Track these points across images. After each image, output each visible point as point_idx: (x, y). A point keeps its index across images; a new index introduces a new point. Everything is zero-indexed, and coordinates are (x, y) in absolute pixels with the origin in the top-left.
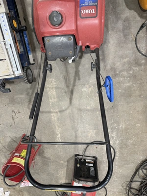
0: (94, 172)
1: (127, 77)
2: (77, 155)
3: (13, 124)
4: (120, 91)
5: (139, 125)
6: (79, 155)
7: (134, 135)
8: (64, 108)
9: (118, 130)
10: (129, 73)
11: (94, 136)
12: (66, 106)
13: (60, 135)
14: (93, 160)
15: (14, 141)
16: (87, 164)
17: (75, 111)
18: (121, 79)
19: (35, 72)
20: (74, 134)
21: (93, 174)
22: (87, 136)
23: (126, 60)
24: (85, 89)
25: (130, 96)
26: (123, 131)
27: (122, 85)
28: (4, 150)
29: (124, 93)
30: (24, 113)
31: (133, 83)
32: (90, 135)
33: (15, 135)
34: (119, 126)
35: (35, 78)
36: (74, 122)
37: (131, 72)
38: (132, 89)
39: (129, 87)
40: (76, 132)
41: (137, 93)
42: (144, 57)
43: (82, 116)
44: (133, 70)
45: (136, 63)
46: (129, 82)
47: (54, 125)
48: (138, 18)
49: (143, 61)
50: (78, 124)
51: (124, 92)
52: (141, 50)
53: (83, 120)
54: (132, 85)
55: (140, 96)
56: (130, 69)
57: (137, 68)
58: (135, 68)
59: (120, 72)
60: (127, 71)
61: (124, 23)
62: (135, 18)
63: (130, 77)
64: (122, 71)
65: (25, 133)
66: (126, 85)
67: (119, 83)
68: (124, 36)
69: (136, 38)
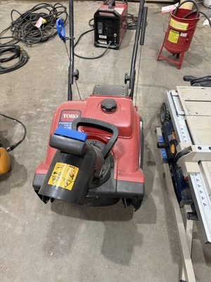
0: (99, 27)
1: (45, 106)
2: (117, 49)
4: (55, 96)
5: (42, 68)
6: (114, 49)
10: (41, 109)
14: (99, 43)
15: (192, 64)
16: (105, 37)
18: (51, 105)
20: (116, 65)
21: (100, 24)
23: (42, 121)
25: (45, 91)
26: (61, 64)
27: (51, 101)
28: (207, 58)
29: (51, 93)
32: (98, 64)
33: (192, 69)
35: (158, 117)
36: (115, 75)
37: (39, 110)
38: (41, 96)
39: (44, 98)
40: (114, 67)
41: (37, 92)
43: (104, 79)
44: (36, 111)
45: (30, 117)
46: (43, 102)
48: (16, 156)
49: (22, 117)
50: (110, 73)
51: (51, 95)
53: (103, 75)
54: (40, 99)
55: (34, 90)
56: (39, 113)
57: (30, 112)
58: (33, 112)
59: (51, 112)
60: (43, 112)
61: (34, 154)
62: (19, 157)
63: (41, 105)
64: (48, 112)
65: (178, 70)
66: (47, 100)
67: (55, 103)
68: (37, 141)
69: (24, 138)
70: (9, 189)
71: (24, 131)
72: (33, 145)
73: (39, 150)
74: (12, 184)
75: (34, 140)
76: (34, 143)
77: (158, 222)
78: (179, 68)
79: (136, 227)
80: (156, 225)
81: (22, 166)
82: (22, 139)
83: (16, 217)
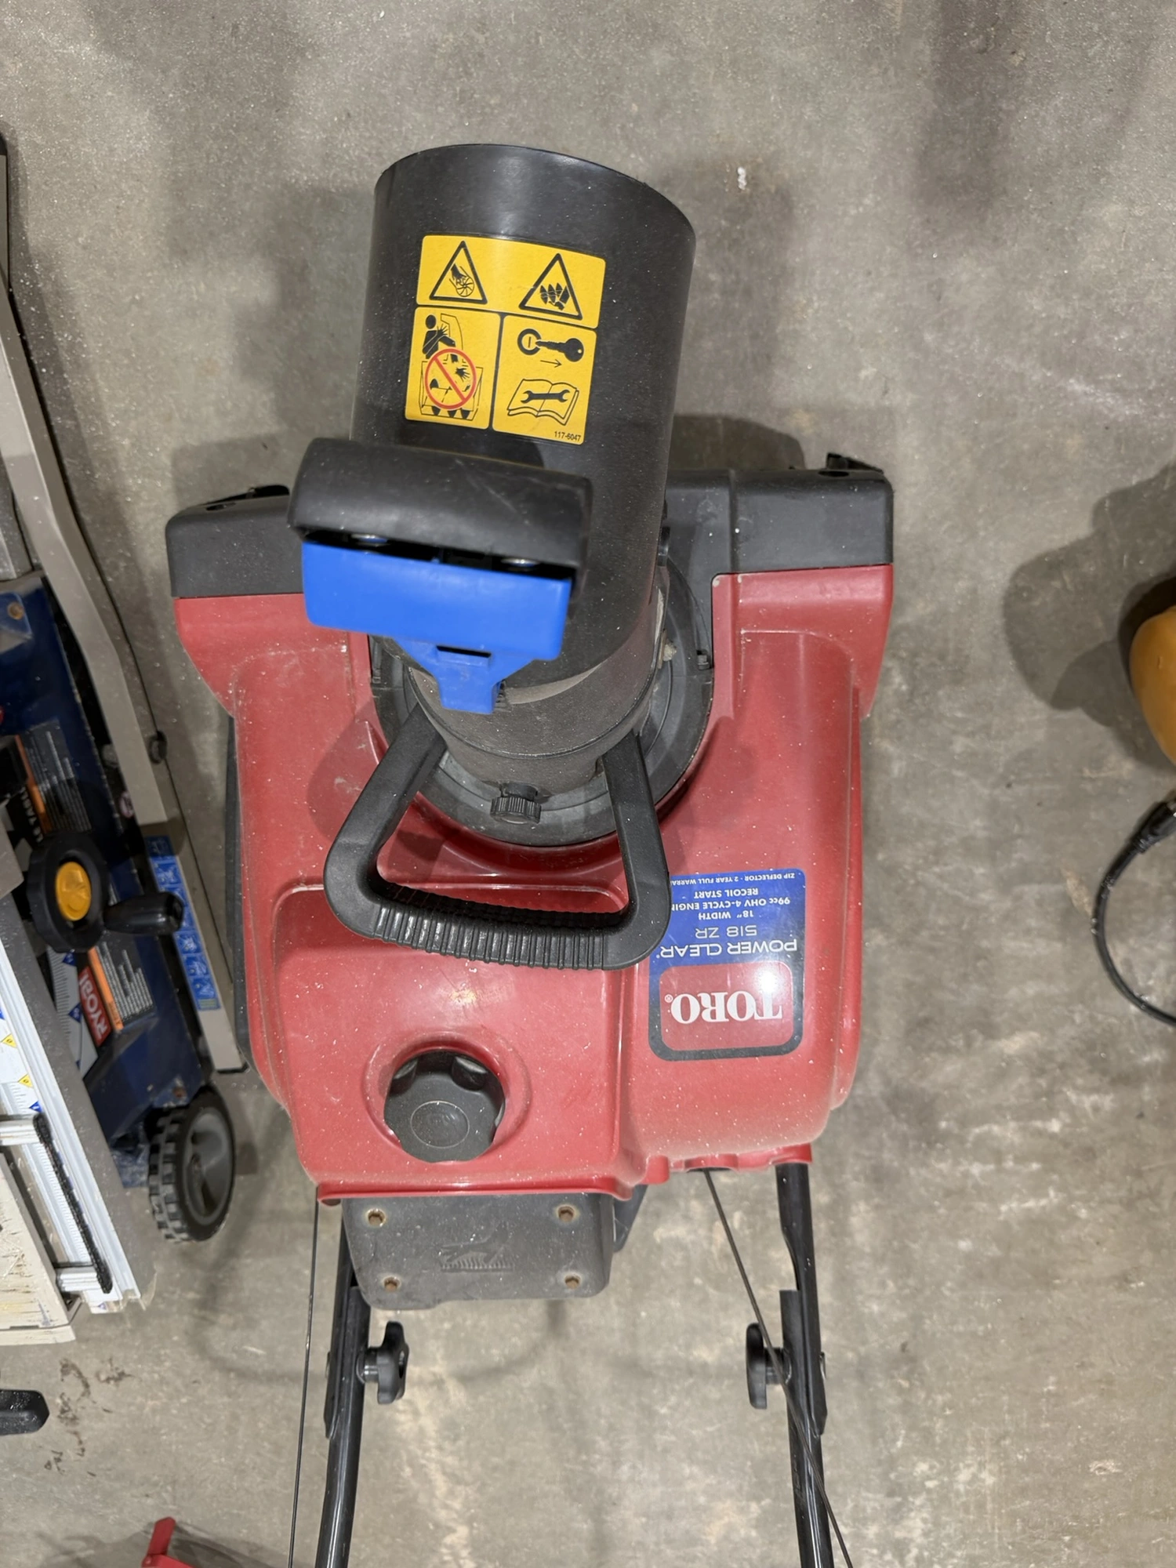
1: (1020, 1159)
3: (70, 1454)
4: (964, 1245)
5: (1111, 1465)
7: (1067, 1530)
8: (496, 1355)
9: (942, 1499)
10: (1040, 1133)
11: (748, 1542)
12: (518, 1343)
13: (463, 1531)
17: (595, 1377)
18: (976, 1169)
19: (250, 1111)
20: (583, 1526)
22: (692, 1541)
23: (1014, 1045)
24: (680, 1231)
25: (1044, 1278)
26: (981, 1506)
27: (982, 1206)
29: (996, 1264)
30: (163, 1381)
31: (1071, 1199)
32: (714, 1533)
33: (84, 1526)
34: (951, 1472)
36: (583, 1446)
37: (1055, 1126)
38: (1063, 1237)
39: (1035, 1223)
40: (597, 1514)
41: (1103, 1262)
42: (1160, 1025)
43: (649, 1412)
44: (1072, 1110)
45: (1099, 1066)
46: (1038, 1191)
47: (420, 1471)
48: (1126, 767)
49: (1155, 1056)
50: (616, 1464)
51: (994, 1251)
52: (1140, 981)
53: (662, 1439)
54: (1062, 1209)
55: (1124, 1280)
56: (1046, 1102)
57: (1107, 1101)
58: (1088, 1101)
59: (964, 1122)
60: (1024, 1114)
61: (1004, 797)
62: (1098, 763)
63: (1048, 1160)
64: (983, 1118)
65: (170, 1511)
66: (1010, 1208)
67: (956, 1193)
68: (1005, 886)
69: (1100, 900)
70: (1100, 535)
71: (1118, 954)
72: (1023, 854)
73: (977, 826)
74: (1090, 568)
75: (1031, 891)
76: (1025, 875)
77: (166, 461)
78: (165, 1528)
79: (283, 413)
80: (172, 443)
81: (1060, 700)
82: (1115, 892)
83: (1010, 362)
